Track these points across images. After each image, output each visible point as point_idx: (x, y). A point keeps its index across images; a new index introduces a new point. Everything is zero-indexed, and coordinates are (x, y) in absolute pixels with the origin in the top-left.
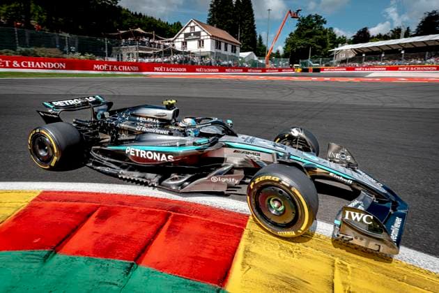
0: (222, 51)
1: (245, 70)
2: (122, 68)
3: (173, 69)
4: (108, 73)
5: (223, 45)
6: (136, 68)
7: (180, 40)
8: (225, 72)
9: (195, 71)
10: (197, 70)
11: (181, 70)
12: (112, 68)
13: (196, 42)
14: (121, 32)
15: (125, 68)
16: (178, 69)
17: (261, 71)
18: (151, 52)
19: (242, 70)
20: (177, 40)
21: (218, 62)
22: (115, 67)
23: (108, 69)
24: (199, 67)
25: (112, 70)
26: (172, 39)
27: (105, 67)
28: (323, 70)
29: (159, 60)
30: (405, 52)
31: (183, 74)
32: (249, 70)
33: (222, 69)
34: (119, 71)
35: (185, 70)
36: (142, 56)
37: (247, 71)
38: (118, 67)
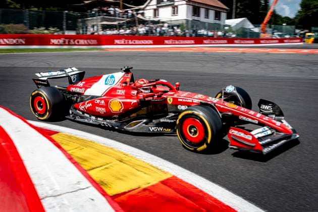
0: (202, 18)
2: (78, 42)
4: (65, 47)
5: (202, 11)
6: (94, 42)
7: (152, 7)
8: (202, 43)
10: (166, 42)
11: (147, 42)
12: (69, 42)
13: (170, 9)
14: (86, 2)
15: (82, 42)
16: (143, 42)
17: (253, 42)
18: (116, 23)
19: (226, 41)
20: (148, 8)
21: (195, 31)
22: (72, 41)
23: (64, 44)
25: (69, 45)
26: (142, 7)
27: (61, 41)
29: (122, 31)
31: (148, 47)
32: (236, 41)
34: (75, 45)
35: (151, 42)
36: (105, 27)
37: (233, 43)
38: (74, 41)
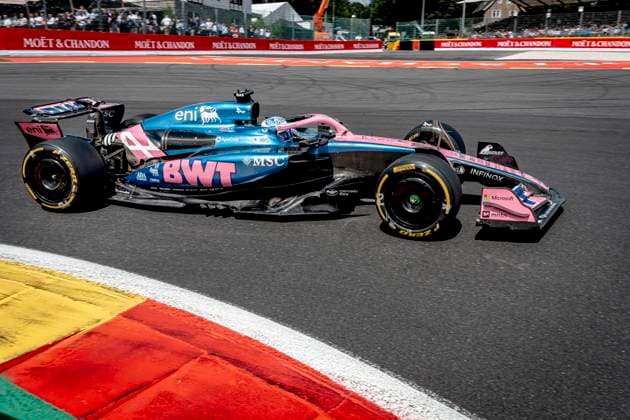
1: (263, 44)
3: (74, 43)
8: (210, 48)
9: (133, 48)
10: (138, 44)
16: (87, 44)
18: (22, 2)
19: (253, 45)
24: (142, 38)
28: (439, 44)
30: (585, 10)
32: (272, 46)
33: (204, 41)
37: (266, 48)
